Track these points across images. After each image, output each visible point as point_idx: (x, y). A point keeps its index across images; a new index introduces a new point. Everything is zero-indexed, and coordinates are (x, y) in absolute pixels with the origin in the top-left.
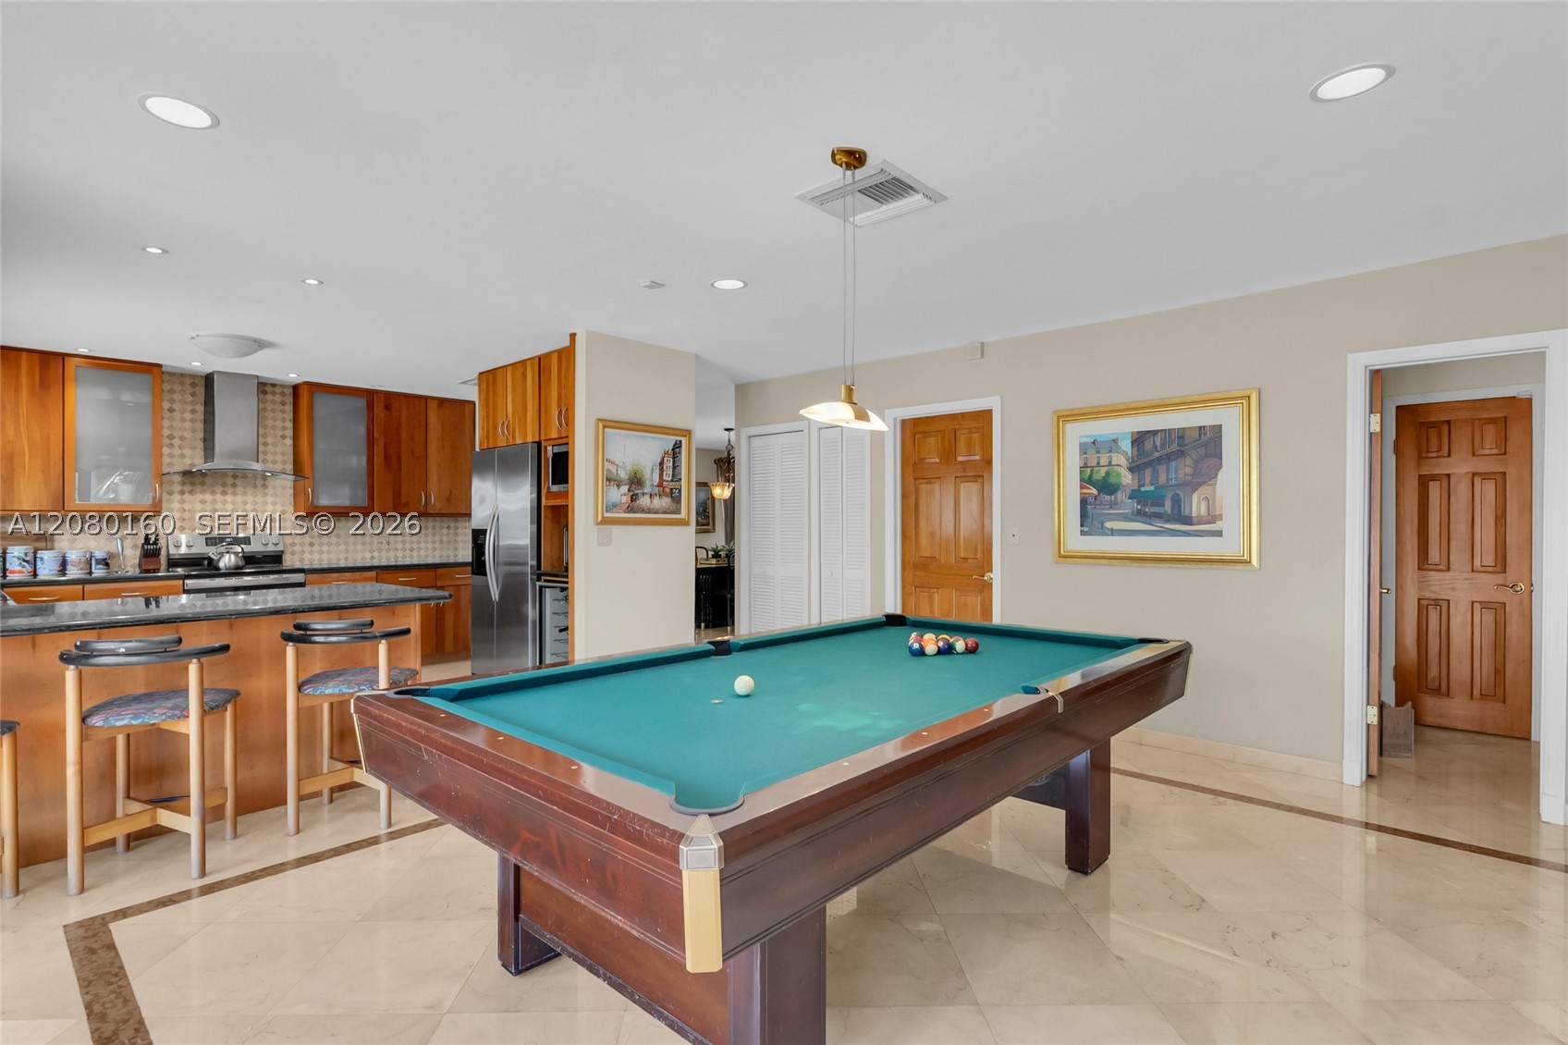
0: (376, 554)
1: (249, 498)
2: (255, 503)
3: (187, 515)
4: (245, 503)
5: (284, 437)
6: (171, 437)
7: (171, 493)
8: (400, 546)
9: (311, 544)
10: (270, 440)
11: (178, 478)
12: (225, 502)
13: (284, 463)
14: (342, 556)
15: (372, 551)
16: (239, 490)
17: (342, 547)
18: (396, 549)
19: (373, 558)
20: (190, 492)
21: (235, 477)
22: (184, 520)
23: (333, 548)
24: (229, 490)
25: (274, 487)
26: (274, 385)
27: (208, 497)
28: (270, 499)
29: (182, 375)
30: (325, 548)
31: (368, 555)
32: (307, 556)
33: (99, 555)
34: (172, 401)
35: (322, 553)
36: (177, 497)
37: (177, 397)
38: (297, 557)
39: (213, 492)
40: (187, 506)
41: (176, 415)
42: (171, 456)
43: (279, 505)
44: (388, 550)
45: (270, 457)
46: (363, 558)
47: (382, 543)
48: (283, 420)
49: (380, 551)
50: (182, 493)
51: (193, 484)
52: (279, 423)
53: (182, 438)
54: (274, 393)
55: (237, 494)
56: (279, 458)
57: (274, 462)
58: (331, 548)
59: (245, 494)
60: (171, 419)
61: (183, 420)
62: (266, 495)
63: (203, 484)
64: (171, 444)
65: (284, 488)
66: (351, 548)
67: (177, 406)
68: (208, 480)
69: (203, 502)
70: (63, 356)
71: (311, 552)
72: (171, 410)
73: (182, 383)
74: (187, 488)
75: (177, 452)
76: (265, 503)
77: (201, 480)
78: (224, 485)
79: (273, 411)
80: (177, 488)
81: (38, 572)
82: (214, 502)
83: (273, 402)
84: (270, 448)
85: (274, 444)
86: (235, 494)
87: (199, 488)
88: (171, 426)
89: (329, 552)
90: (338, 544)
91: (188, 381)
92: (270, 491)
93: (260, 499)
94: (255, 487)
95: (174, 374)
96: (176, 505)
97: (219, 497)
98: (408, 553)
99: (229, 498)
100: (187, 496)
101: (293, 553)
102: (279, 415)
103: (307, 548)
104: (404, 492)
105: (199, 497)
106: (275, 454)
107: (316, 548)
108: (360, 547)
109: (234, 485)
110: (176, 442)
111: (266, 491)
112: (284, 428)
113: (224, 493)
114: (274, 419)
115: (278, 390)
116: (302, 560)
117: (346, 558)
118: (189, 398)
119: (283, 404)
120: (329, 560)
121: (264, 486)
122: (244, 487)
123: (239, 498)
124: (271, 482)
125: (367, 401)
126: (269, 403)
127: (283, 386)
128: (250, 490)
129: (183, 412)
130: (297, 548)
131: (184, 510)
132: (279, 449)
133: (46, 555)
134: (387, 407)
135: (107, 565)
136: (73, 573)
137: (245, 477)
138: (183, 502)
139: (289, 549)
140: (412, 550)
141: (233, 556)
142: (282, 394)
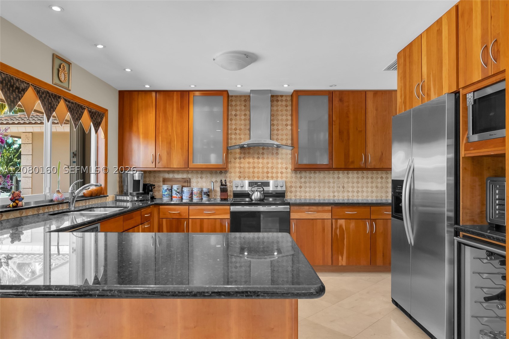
0: (336, 194)
1: (270, 161)
2: (273, 163)
3: (242, 170)
4: (268, 163)
5: (287, 125)
6: (236, 129)
7: (235, 159)
8: (350, 189)
9: (301, 187)
10: (280, 127)
11: (238, 151)
12: (258, 163)
13: (287, 140)
14: (317, 194)
15: (334, 192)
16: (265, 156)
17: (317, 189)
18: (348, 191)
19: (334, 196)
20: (243, 158)
21: (263, 149)
22: (241, 172)
23: (312, 190)
24: (261, 156)
25: (282, 154)
26: (282, 96)
27: (251, 160)
28: (280, 161)
29: (241, 96)
30: (308, 189)
31: (331, 194)
32: (298, 194)
33: (205, 190)
34: (236, 110)
35: (306, 192)
36: (238, 160)
37: (238, 108)
38: (293, 194)
39: (253, 158)
40: (242, 165)
41: (238, 117)
42: (235, 139)
43: (284, 164)
44: (343, 192)
45: (280, 137)
46: (329, 196)
47: (339, 187)
48: (287, 115)
49: (339, 192)
50: (240, 158)
51: (244, 153)
52: (284, 117)
53: (240, 130)
54: (282, 101)
55: (264, 159)
56: (284, 137)
57: (282, 140)
58: (311, 189)
59: (268, 158)
60: (236, 120)
61: (241, 120)
62: (277, 158)
63: (249, 153)
64: (235, 133)
65: (287, 154)
66: (322, 189)
67: (238, 113)
68: (251, 151)
69: (249, 163)
70: (189, 92)
71: (300, 192)
72: (236, 115)
73: (240, 101)
74: (243, 155)
75: (238, 137)
76: (278, 163)
77: (248, 151)
78: (258, 154)
79: (282, 111)
80: (238, 156)
81: (184, 197)
82: (254, 163)
83: (282, 105)
84: (280, 132)
85: (282, 130)
86: (263, 158)
87: (247, 155)
88: (236, 123)
89: (310, 192)
90: (315, 187)
91: (243, 99)
92: (280, 156)
93: (275, 161)
94: (273, 154)
95: (237, 96)
96: (237, 165)
97: (256, 160)
98: (355, 194)
99: (261, 160)
100: (242, 160)
101: (291, 192)
102: (284, 112)
103: (298, 189)
104: (351, 153)
105: (247, 160)
106: (282, 135)
107: (303, 189)
108: (327, 190)
109: (263, 154)
110: (238, 132)
111: (278, 156)
112: (287, 120)
113: (258, 158)
114: (282, 115)
115: (284, 98)
116: (295, 196)
117: (319, 196)
118: (243, 108)
119: (287, 106)
120: (310, 196)
121: (277, 154)
122: (268, 155)
123: (265, 161)
124: (280, 150)
125: (329, 98)
126: (280, 106)
127: (286, 96)
128: (270, 156)
129: (240, 115)
130: (293, 189)
131: (241, 168)
132: (285, 132)
133: (185, 189)
134: (341, 100)
135: (208, 195)
136: (195, 199)
137: (268, 149)
138: (240, 163)
139: (289, 189)
140: (358, 192)
141: (259, 193)
142: (286, 100)
